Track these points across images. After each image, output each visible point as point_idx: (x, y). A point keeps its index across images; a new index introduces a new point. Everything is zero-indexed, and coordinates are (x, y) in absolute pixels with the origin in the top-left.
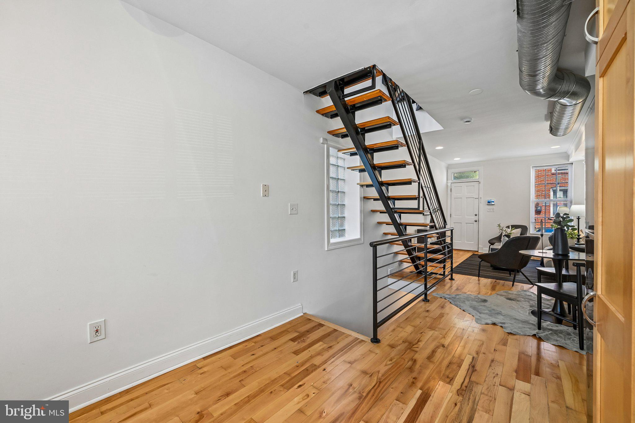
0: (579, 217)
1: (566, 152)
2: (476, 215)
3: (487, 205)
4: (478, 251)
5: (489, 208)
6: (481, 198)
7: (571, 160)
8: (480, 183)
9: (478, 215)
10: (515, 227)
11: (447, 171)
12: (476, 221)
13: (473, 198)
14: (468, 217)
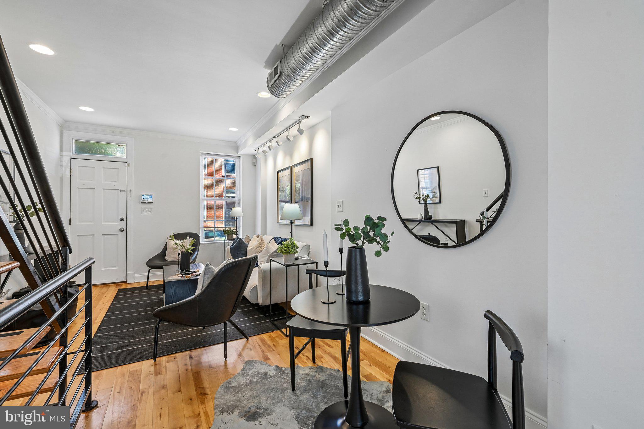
0: (291, 221)
1: (236, 142)
2: (122, 220)
3: (141, 204)
4: (126, 282)
5: (144, 208)
6: (130, 191)
7: (241, 153)
8: (128, 165)
9: (125, 220)
10: (180, 236)
11: (62, 134)
12: (122, 230)
13: (116, 191)
14: (107, 223)
